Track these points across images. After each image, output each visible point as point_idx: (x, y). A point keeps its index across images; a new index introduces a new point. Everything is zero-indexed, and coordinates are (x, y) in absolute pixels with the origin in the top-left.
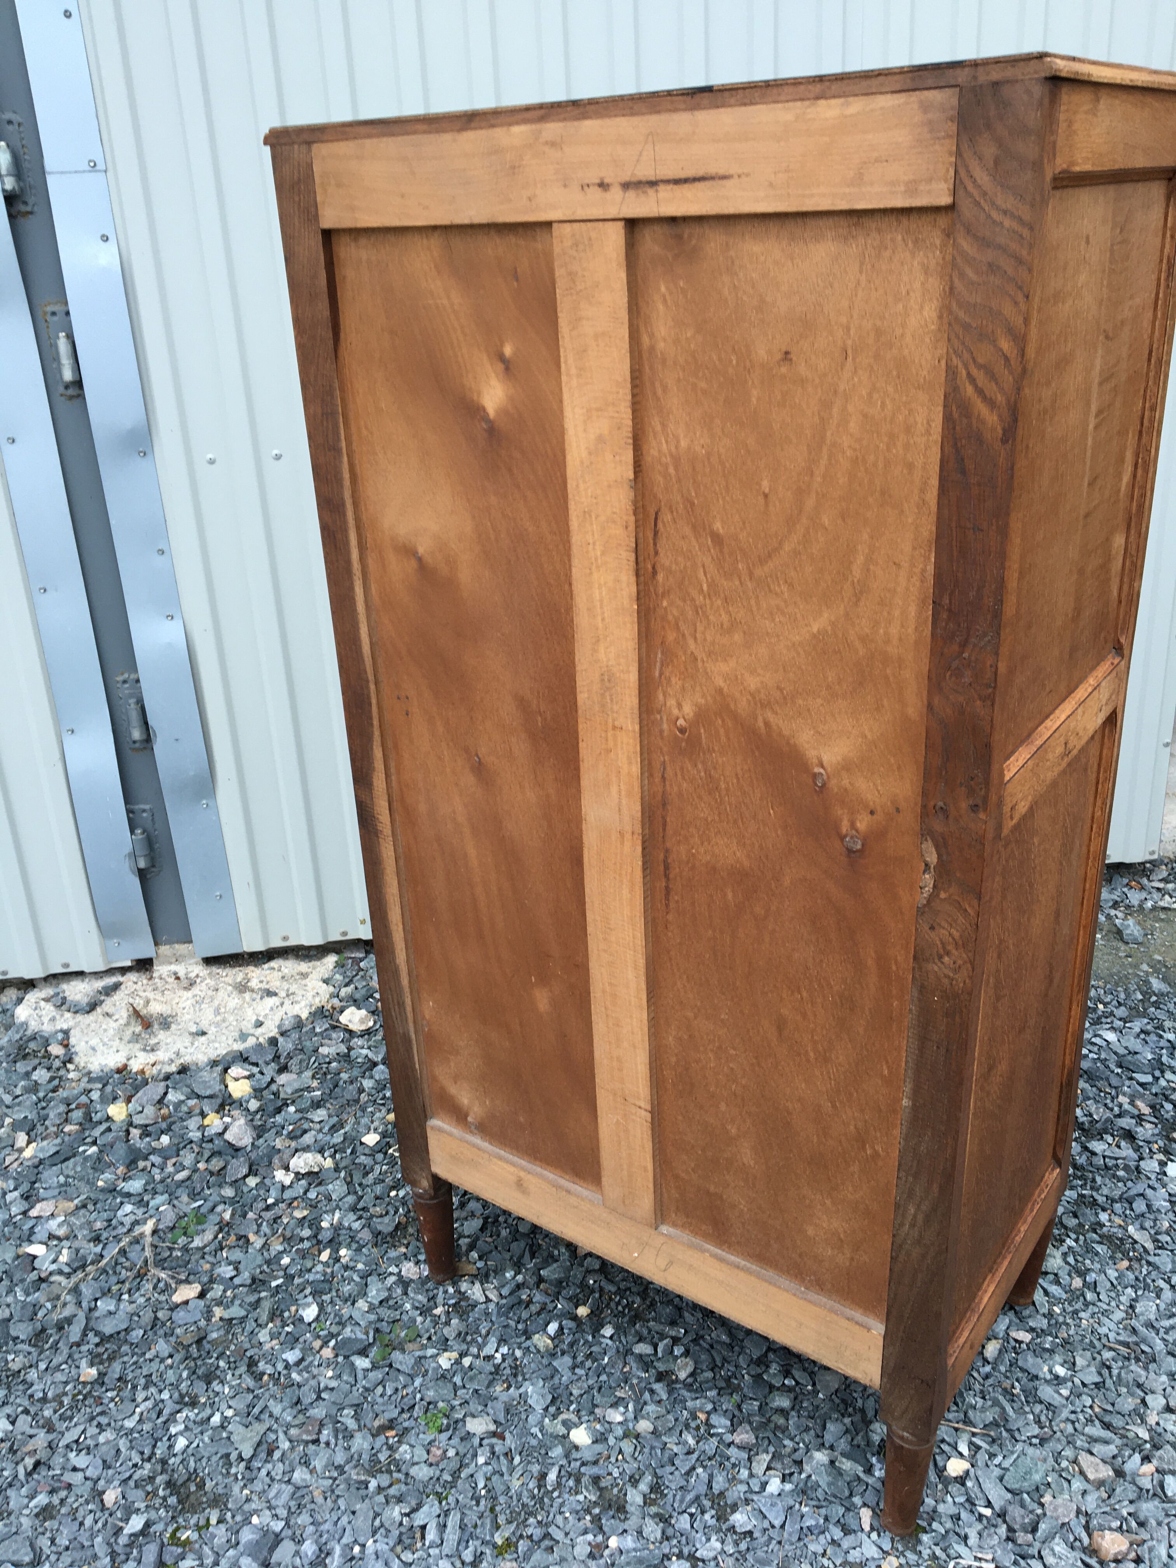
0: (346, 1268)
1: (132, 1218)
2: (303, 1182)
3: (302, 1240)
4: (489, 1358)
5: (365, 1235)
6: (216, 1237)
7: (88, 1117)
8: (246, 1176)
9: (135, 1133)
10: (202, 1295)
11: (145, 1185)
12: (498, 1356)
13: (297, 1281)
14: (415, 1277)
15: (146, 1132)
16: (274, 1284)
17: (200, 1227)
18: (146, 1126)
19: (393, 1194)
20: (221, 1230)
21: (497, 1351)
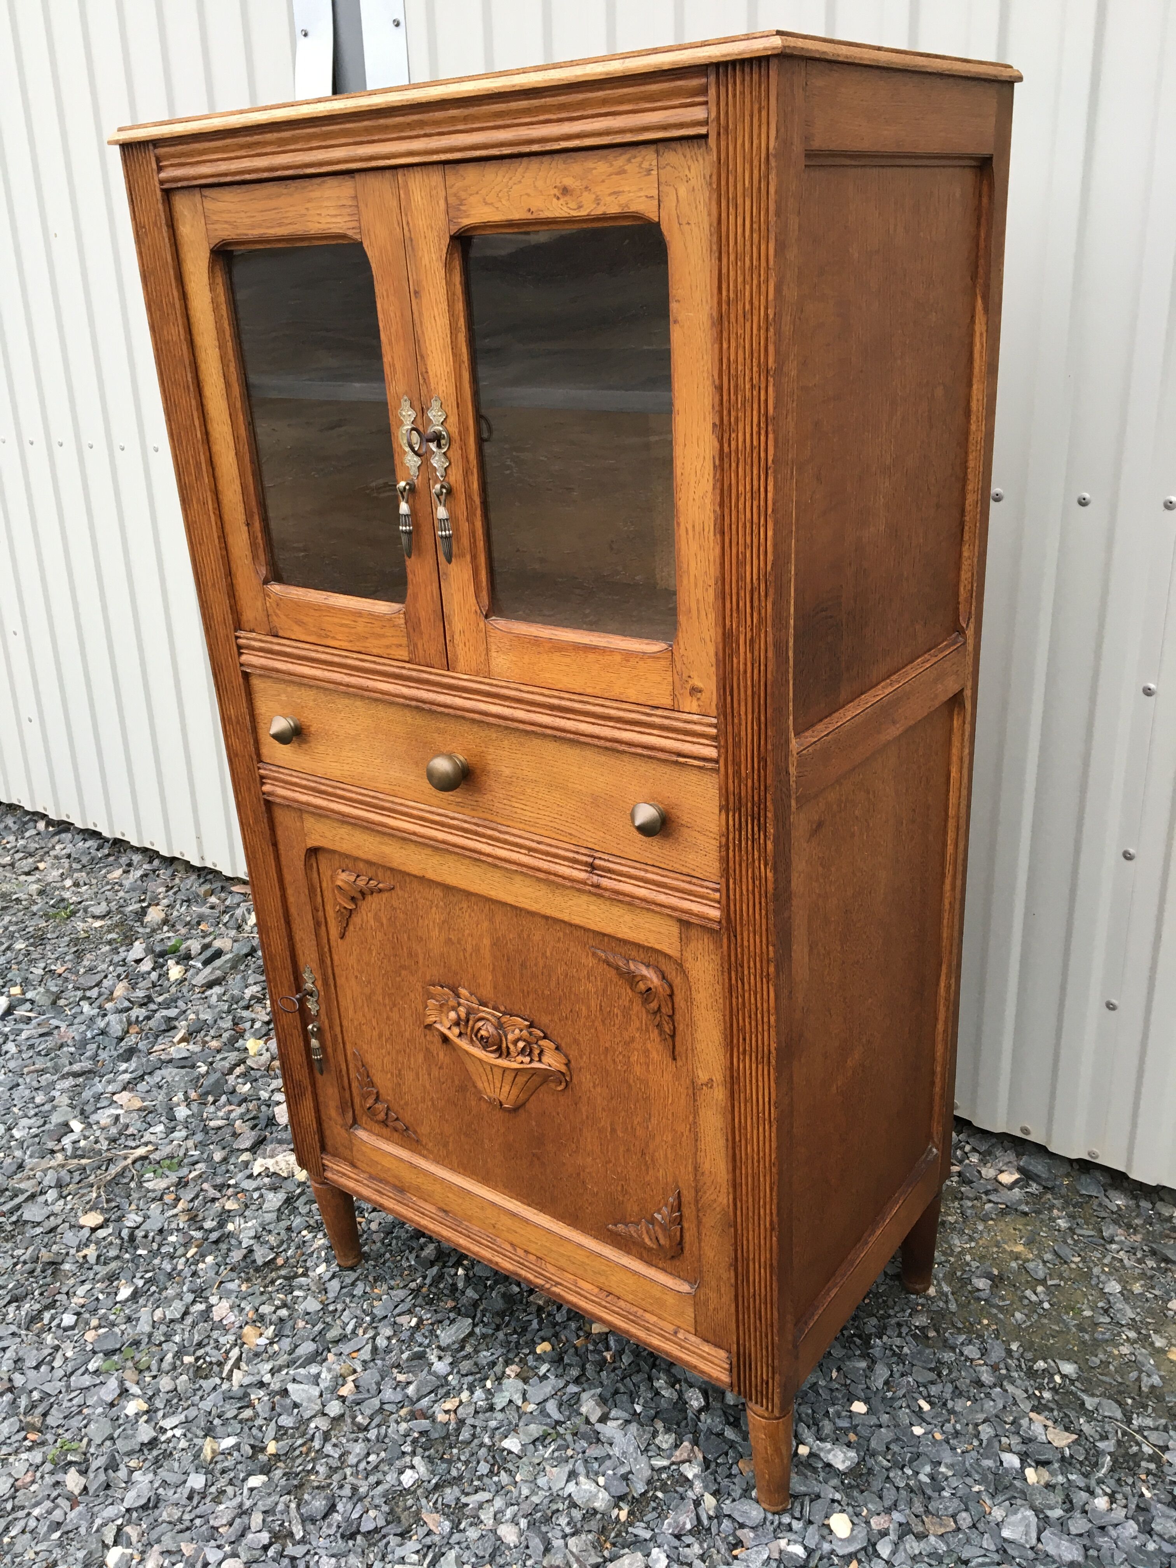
0: (194, 1274)
1: (152, 1138)
2: (267, 1180)
3: (201, 1228)
4: (163, 1431)
5: (236, 1256)
6: (168, 1188)
7: (233, 1041)
8: (247, 1150)
9: (238, 1071)
10: (94, 1230)
11: (188, 1116)
12: (169, 1434)
13: (156, 1261)
14: (217, 1319)
15: (244, 1075)
16: (139, 1252)
17: (168, 1173)
18: (253, 1069)
19: (304, 1233)
20: (179, 1183)
21: (172, 1429)
